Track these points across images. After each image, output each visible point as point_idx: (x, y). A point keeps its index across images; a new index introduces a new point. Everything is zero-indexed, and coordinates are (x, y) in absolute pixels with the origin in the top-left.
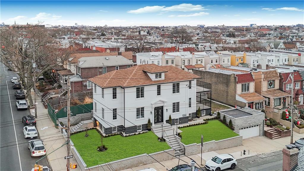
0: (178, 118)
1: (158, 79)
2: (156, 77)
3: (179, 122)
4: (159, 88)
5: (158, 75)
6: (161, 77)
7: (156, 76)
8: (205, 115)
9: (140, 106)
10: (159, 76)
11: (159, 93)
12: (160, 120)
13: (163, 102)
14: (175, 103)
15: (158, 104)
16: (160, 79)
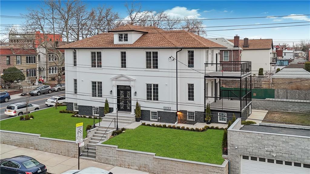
1: (123, 42)
2: (120, 38)
3: (158, 118)
4: (123, 55)
5: (123, 36)
6: (127, 40)
8: (226, 122)
10: (125, 37)
11: (124, 65)
12: (129, 108)
13: (129, 80)
14: (151, 85)
15: (122, 81)
16: (126, 43)
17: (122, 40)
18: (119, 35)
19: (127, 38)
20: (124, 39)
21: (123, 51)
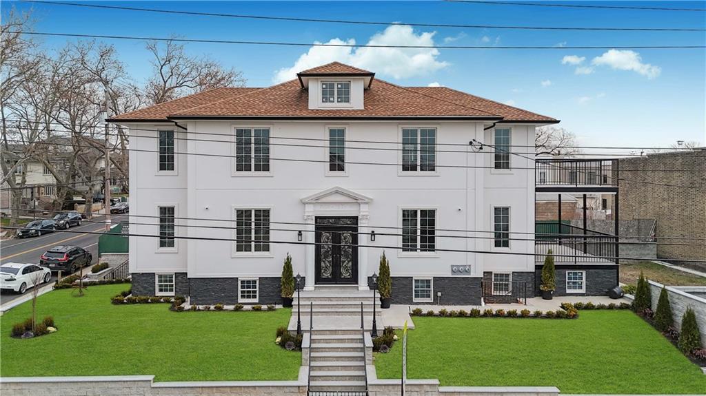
0: (429, 274)
1: (337, 105)
2: (326, 96)
3: (435, 295)
4: (337, 141)
5: (336, 90)
6: (347, 100)
7: (324, 93)
8: (583, 291)
9: (253, 204)
10: (340, 93)
11: (337, 163)
12: (346, 275)
13: (356, 200)
14: (416, 212)
15: (331, 205)
16: (344, 106)
17: (332, 99)
18: (324, 86)
19: (348, 93)
20: (338, 98)
21: (337, 126)
